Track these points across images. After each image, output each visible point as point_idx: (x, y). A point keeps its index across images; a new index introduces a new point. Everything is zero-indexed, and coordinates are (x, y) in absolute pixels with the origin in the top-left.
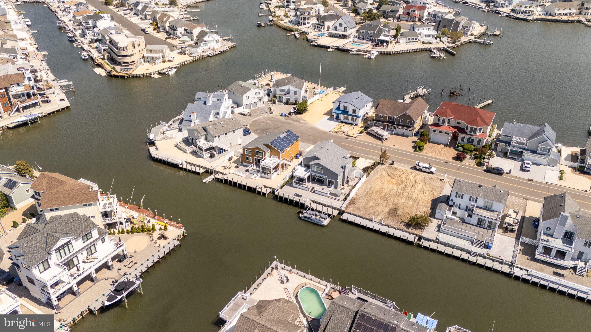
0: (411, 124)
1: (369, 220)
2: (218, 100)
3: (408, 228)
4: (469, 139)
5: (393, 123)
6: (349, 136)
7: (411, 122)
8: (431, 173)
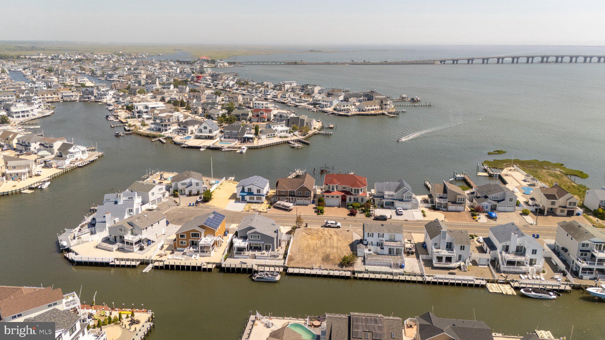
0: (308, 194)
1: (310, 269)
2: (129, 198)
3: (342, 267)
4: (354, 199)
5: (294, 196)
6: (260, 212)
7: (308, 193)
8: (338, 227)
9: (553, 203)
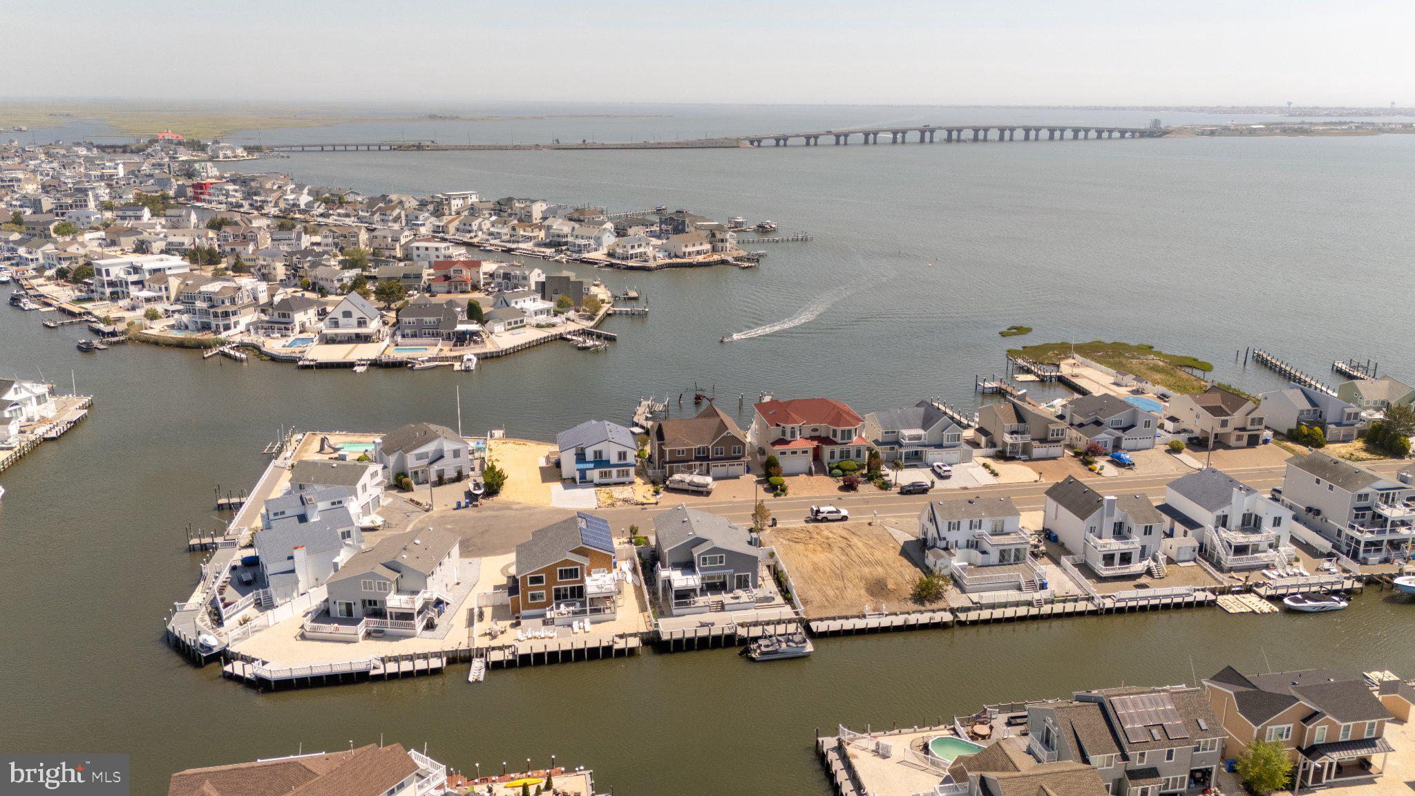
0: (739, 452)
1: (858, 617)
2: (333, 503)
3: (923, 604)
4: (842, 452)
5: (706, 458)
6: (643, 504)
8: (844, 518)
9: (1224, 424)
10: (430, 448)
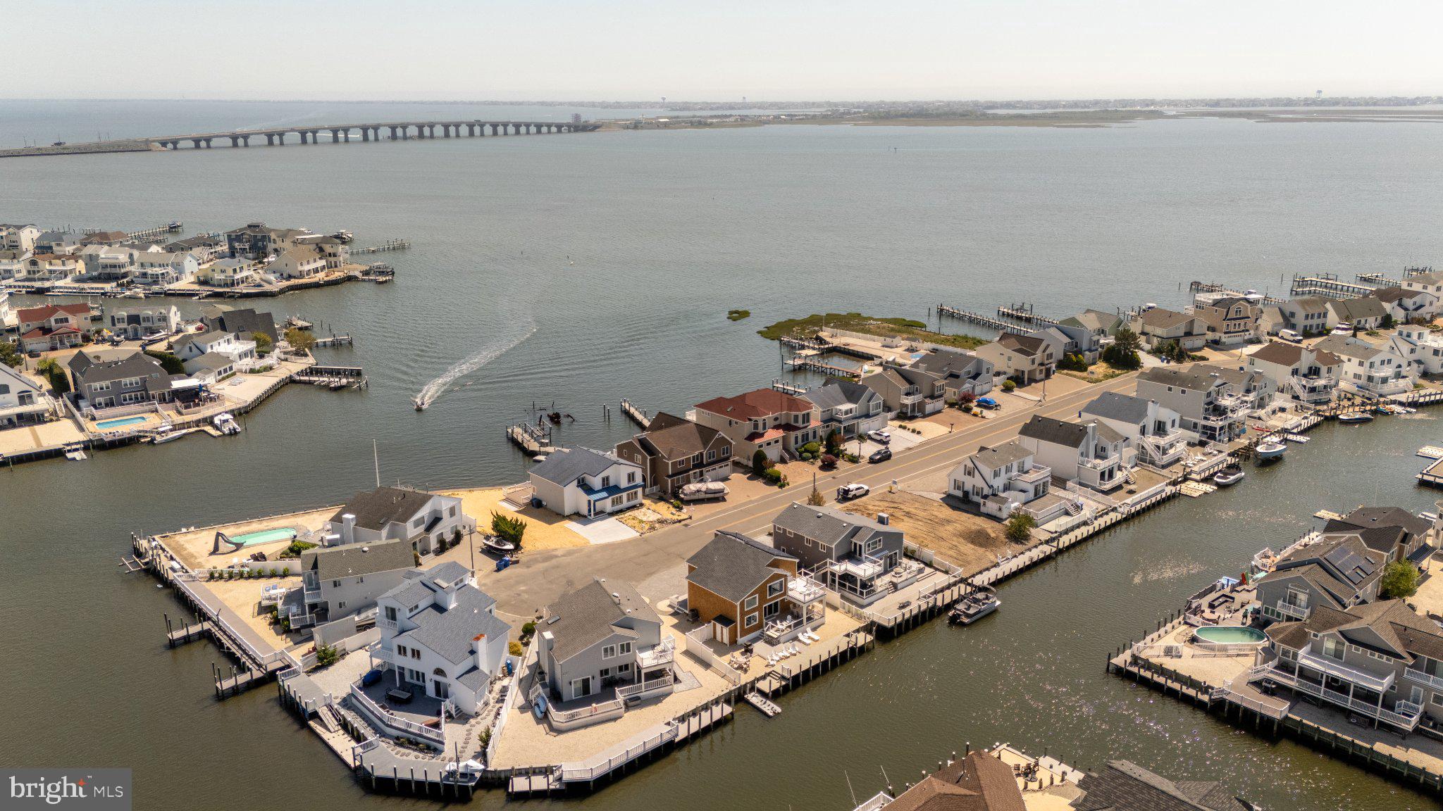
0: (728, 453)
1: (994, 566)
3: (1024, 543)
4: (802, 436)
5: (701, 464)
6: (680, 521)
7: (728, 448)
10: (424, 512)
